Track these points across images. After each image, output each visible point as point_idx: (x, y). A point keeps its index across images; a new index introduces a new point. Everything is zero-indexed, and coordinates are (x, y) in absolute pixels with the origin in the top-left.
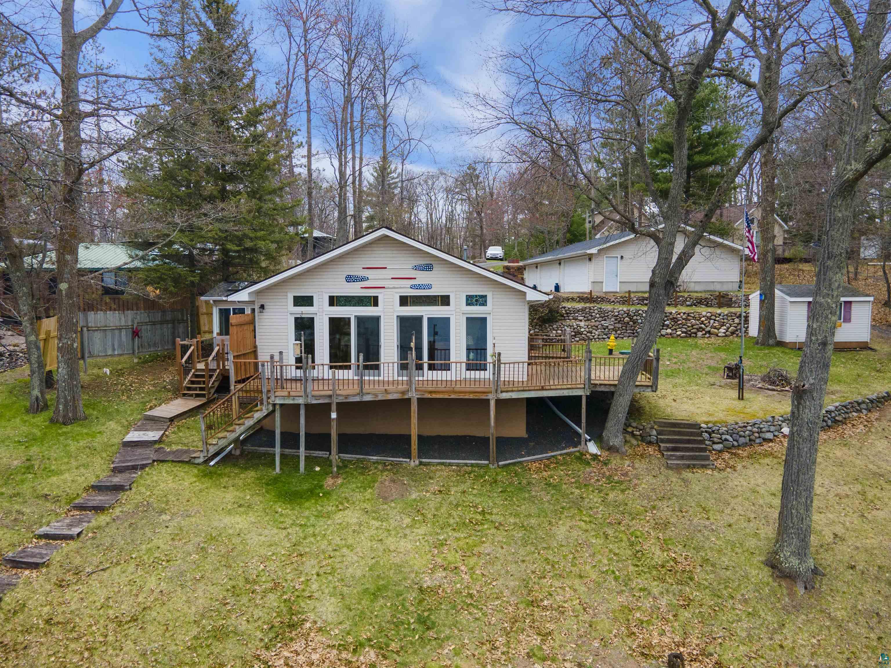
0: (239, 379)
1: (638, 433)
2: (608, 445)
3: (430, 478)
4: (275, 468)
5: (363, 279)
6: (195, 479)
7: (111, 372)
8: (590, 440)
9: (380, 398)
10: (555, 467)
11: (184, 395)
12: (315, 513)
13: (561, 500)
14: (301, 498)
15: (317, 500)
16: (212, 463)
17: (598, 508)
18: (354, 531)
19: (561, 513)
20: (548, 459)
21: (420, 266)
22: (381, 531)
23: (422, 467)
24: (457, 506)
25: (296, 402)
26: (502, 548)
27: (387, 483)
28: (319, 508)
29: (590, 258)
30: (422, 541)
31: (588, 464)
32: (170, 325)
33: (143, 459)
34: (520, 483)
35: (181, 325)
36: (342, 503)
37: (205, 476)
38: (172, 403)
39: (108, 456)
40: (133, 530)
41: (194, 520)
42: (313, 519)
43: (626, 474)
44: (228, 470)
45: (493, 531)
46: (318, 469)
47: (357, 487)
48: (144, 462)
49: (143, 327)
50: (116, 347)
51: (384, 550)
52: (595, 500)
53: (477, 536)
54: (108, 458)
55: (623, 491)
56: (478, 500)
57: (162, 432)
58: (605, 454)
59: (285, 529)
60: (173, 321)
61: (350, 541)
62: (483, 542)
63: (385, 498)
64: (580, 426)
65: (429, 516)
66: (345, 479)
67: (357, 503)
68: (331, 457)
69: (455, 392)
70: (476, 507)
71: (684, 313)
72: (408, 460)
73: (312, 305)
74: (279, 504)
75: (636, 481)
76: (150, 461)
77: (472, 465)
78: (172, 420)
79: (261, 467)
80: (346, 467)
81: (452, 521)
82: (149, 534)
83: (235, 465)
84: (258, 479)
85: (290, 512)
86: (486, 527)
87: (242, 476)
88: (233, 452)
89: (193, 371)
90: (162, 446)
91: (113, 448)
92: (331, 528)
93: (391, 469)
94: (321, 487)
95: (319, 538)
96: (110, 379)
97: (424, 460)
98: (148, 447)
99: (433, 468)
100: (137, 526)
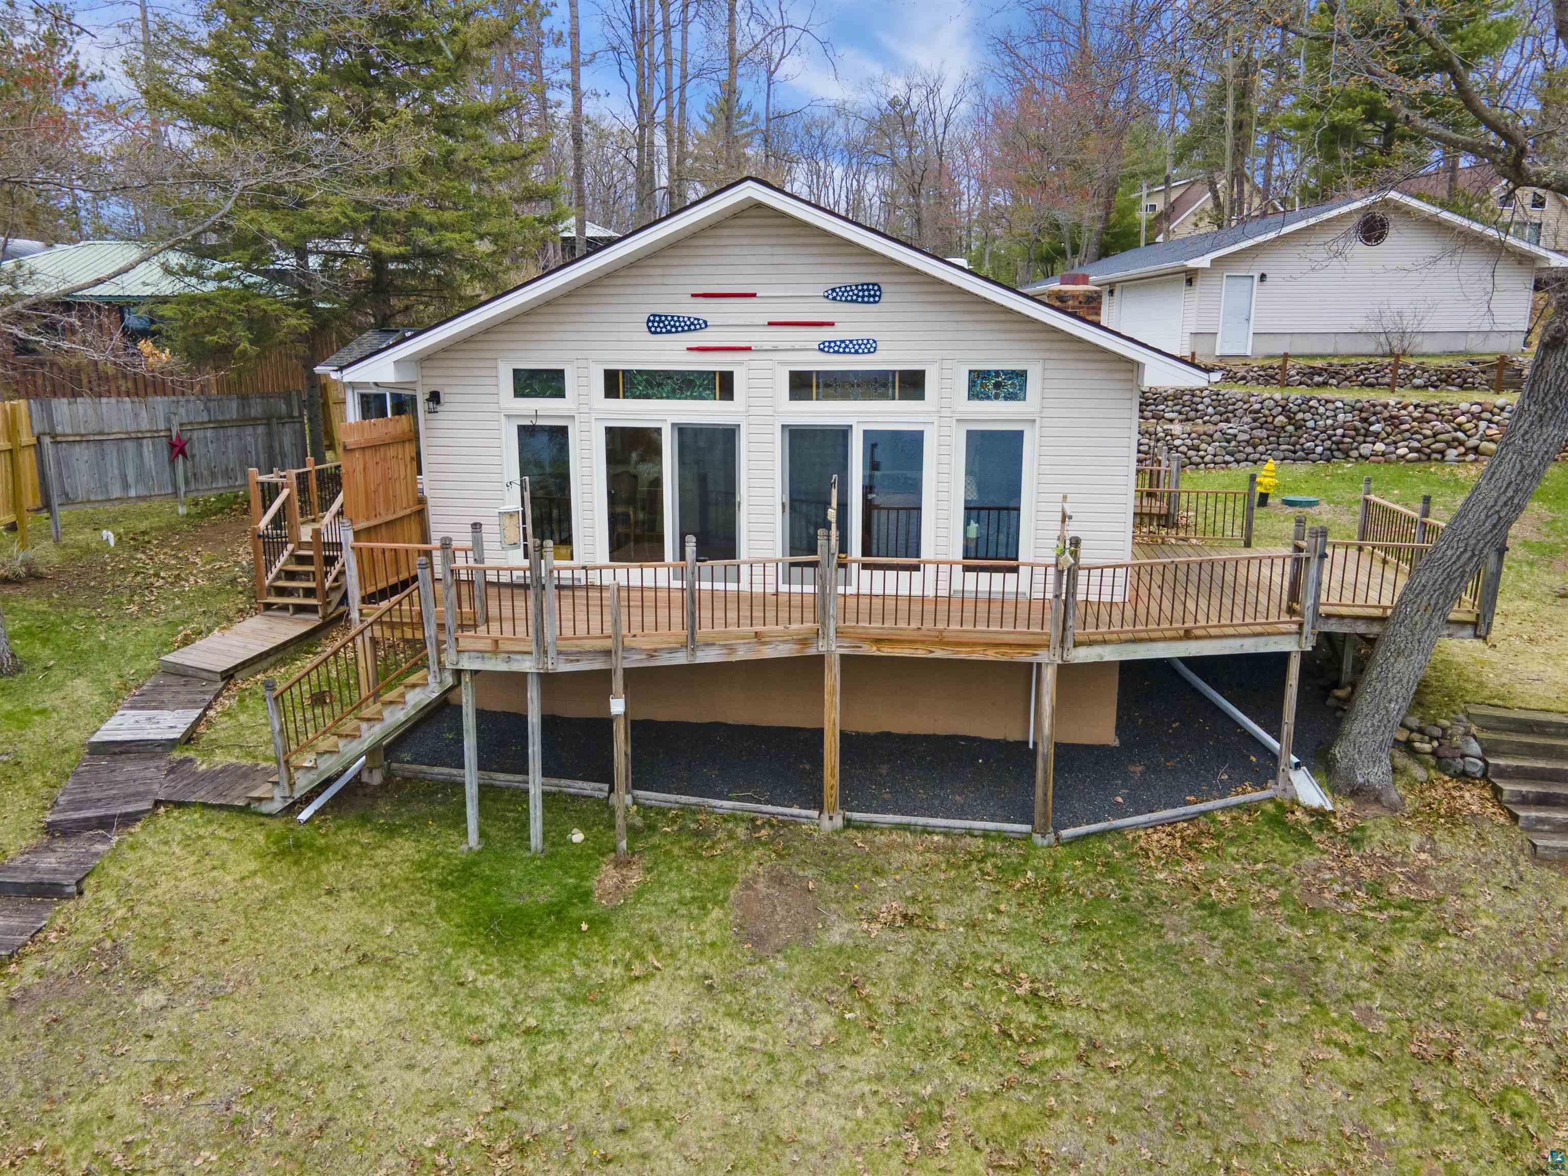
0: (371, 589)
1: (1427, 747)
2: (1350, 782)
3: (876, 872)
4: (465, 834)
5: (695, 325)
6: (253, 865)
7: (119, 538)
8: (1297, 766)
9: (742, 655)
10: (1215, 850)
11: (268, 606)
12: (568, 988)
13: (1257, 965)
14: (531, 934)
15: (573, 943)
16: (304, 815)
17: (1369, 995)
18: (675, 1058)
19: (1266, 1012)
20: (1191, 820)
21: (846, 289)
22: (752, 1061)
23: (851, 833)
24: (959, 971)
25: (515, 667)
26: (1112, 1141)
27: (761, 886)
28: (580, 971)
29: (1190, 277)
30: (871, 1102)
31: (1306, 839)
32: (261, 430)
33: (128, 798)
34: (1125, 899)
35: (287, 428)
36: (639, 955)
37: (282, 854)
38: (237, 627)
39: (45, 783)
40: (57, 1042)
41: (227, 1009)
42: (560, 1006)
43: (1419, 877)
44: (344, 836)
45: (1073, 1070)
46: (578, 837)
47: (682, 902)
48: (131, 808)
49: (195, 435)
50: (131, 479)
51: (763, 1138)
52: (1355, 967)
53: (1029, 1087)
54: (44, 791)
55: (1430, 937)
56: (1015, 954)
57: (196, 713)
58: (1345, 806)
59: (481, 1042)
60: (268, 419)
61: (665, 1098)
62: (1052, 1114)
63: (759, 940)
64: (1276, 734)
65: (884, 1007)
66: (649, 870)
67: (683, 954)
68: (614, 800)
69: (942, 642)
70: (1010, 975)
71: (1416, 406)
72: (815, 813)
73: (560, 394)
74: (471, 952)
75: (1454, 904)
76: (147, 805)
77: (986, 835)
78: (228, 675)
79: (433, 829)
80: (652, 828)
81: (950, 1028)
82: (96, 1061)
83: (365, 820)
84: (421, 866)
85: (497, 985)
86: (1049, 1052)
87: (381, 855)
88: (365, 778)
89: (290, 547)
90: (191, 754)
91: (66, 759)
92: (612, 1042)
93: (772, 840)
94: (585, 896)
95: (575, 1081)
96: (114, 556)
97: (856, 816)
98: (154, 756)
99: (881, 839)
100: (68, 1029)
